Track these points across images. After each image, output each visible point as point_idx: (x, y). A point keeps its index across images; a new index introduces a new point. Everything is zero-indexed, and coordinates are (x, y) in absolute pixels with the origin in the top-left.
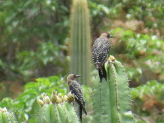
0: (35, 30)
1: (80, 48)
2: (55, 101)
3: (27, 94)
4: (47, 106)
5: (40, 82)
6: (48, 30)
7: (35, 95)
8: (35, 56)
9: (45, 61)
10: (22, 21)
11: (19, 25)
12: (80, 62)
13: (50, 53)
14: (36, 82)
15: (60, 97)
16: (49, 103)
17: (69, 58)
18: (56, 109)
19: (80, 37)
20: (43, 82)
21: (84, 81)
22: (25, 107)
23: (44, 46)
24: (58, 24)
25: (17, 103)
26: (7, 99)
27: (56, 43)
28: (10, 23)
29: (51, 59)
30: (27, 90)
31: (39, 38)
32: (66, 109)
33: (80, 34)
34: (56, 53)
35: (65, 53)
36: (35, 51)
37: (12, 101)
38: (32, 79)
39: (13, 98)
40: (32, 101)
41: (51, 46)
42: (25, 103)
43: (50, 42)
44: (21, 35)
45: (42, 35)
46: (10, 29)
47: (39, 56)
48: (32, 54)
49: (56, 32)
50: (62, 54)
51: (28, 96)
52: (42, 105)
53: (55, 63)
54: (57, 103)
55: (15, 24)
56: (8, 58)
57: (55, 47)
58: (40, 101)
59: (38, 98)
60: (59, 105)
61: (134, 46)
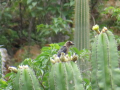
0: (49, 9)
1: (81, 22)
2: (63, 61)
3: (42, 55)
4: (57, 64)
5: (53, 47)
6: (58, 8)
7: (48, 56)
8: (49, 28)
9: (56, 31)
10: (39, 2)
11: (38, 5)
12: (82, 32)
13: (60, 25)
14: (50, 46)
15: (67, 57)
16: (59, 62)
17: (74, 29)
18: (64, 66)
19: (82, 14)
20: (55, 47)
21: (85, 46)
22: (41, 65)
23: (56, 20)
24: (66, 5)
25: (35, 62)
26: (28, 59)
27: (65, 18)
28: (31, 4)
29: (61, 30)
30: (42, 53)
31: (51, 15)
32: (71, 66)
33: (82, 11)
34: (65, 26)
35: (71, 25)
36: (49, 24)
37: (32, 61)
38: (47, 44)
39: (32, 59)
40: (46, 61)
41: (61, 21)
42: (41, 62)
43: (60, 17)
44: (39, 12)
45: (54, 12)
47: (52, 27)
48: (47, 26)
49: (64, 10)
50: (69, 27)
51: (44, 57)
52: (54, 64)
53: (63, 33)
54: (65, 62)
55: (34, 4)
56: (30, 29)
57: (63, 21)
58: (52, 60)
59: (51, 58)
60: (67, 63)
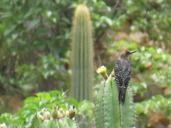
0: (35, 43)
1: (82, 61)
2: (55, 117)
3: (26, 109)
4: (47, 121)
5: (40, 97)
6: (49, 43)
7: (35, 110)
8: (35, 70)
9: (46, 75)
10: (21, 34)
11: (19, 37)
12: (82, 76)
13: (51, 67)
14: (36, 96)
15: (61, 112)
16: (49, 119)
17: (70, 72)
18: (57, 125)
19: (82, 50)
20: (43, 97)
21: (86, 95)
22: (25, 123)
23: (45, 59)
24: (59, 37)
25: (16, 118)
26: (6, 115)
27: (57, 56)
28: (10, 36)
29: (52, 73)
30: (26, 105)
31: (39, 52)
32: (67, 125)
33: (82, 47)
34: (57, 67)
35: (67, 66)
36: (35, 64)
37: (11, 117)
38: (32, 93)
39: (12, 114)
40: (32, 117)
41: (52, 60)
42: (24, 119)
43: (50, 55)
44: (20, 48)
45: (42, 48)
46: (9, 41)
47: (39, 69)
48: (32, 67)
49: (57, 44)
50: (63, 68)
51: (28, 112)
52: (43, 121)
53: (56, 77)
54: (58, 119)
55: (14, 36)
56: (7, 71)
57: (55, 60)
58: (41, 116)
59: (38, 113)
60: (60, 120)
61: (139, 60)
